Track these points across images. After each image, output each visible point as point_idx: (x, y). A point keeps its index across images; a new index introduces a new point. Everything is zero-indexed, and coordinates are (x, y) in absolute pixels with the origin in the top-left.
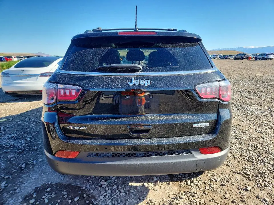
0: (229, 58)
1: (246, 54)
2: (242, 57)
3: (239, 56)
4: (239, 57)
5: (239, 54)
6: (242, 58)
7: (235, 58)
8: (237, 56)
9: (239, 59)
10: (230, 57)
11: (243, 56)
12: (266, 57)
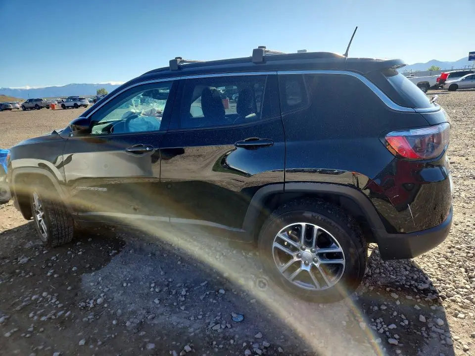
0: (11, 109)
1: (41, 100)
2: (37, 105)
3: (30, 103)
4: (31, 105)
5: (31, 100)
6: (38, 107)
7: (25, 108)
8: (27, 104)
9: (32, 108)
10: (12, 107)
11: (38, 103)
12: (79, 103)
